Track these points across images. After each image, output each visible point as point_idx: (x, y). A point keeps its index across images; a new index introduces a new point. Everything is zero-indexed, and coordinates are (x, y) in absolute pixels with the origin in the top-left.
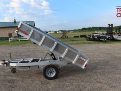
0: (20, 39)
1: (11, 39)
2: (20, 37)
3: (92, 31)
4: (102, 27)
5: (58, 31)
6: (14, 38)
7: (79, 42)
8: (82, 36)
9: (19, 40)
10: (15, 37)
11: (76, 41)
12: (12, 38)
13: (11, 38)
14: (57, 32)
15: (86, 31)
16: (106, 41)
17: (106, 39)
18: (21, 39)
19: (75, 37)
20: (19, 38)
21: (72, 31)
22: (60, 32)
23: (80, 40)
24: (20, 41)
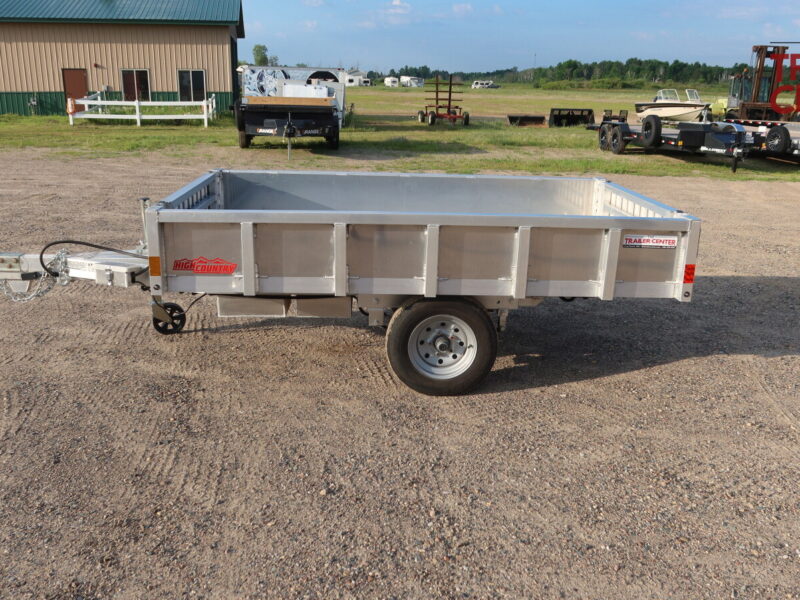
0: (143, 110)
1: (79, 109)
2: (145, 97)
3: (625, 86)
4: (697, 64)
5: (393, 74)
6: (99, 102)
7: (551, 155)
8: (563, 119)
9: (137, 117)
10: (109, 94)
11: (531, 150)
12: (85, 102)
13: (80, 102)
14: (388, 81)
15: (586, 82)
16: (738, 158)
17: (737, 151)
18: (151, 110)
19: (513, 119)
20: (136, 103)
21: (488, 75)
22: (405, 79)
23: (552, 146)
24: (144, 123)
